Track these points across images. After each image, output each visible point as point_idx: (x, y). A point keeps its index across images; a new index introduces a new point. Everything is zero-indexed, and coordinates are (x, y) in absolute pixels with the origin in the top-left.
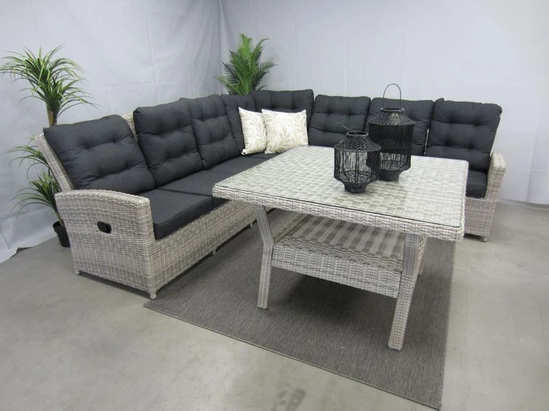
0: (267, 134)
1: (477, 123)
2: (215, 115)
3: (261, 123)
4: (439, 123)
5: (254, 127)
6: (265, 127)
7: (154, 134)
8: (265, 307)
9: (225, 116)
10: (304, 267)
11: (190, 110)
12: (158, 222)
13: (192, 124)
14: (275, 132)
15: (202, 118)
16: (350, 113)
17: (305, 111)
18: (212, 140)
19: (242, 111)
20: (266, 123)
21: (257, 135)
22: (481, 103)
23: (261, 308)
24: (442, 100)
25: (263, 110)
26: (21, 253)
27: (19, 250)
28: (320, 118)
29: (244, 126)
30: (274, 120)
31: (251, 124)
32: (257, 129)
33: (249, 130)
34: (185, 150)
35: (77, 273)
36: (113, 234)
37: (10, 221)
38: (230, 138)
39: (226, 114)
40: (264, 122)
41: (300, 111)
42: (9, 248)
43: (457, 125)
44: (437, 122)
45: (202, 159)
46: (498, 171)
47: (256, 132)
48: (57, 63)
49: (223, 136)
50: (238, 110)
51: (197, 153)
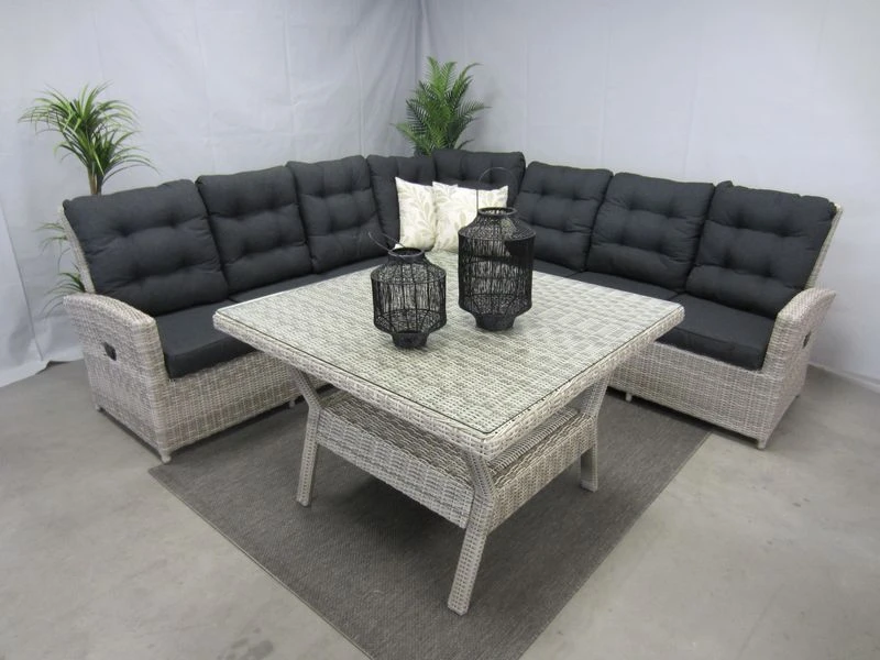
0: (437, 221)
1: (783, 230)
2: (350, 189)
3: (431, 203)
4: (718, 225)
5: (416, 211)
6: (436, 211)
7: (225, 216)
8: (305, 503)
9: (370, 191)
10: (353, 452)
11: (296, 181)
12: (175, 352)
13: (298, 201)
14: (447, 221)
15: (322, 193)
16: (576, 197)
17: (506, 188)
18: (334, 227)
19: (400, 183)
20: (439, 205)
21: (420, 223)
22: (798, 196)
23: (299, 504)
24: (728, 184)
25: (434, 183)
26: (53, 369)
27: (51, 364)
28: (529, 200)
29: (401, 208)
30: (449, 201)
31: (412, 204)
32: (421, 214)
33: (408, 215)
34: (281, 242)
35: (97, 408)
36: (118, 362)
37: (49, 323)
38: (372, 225)
39: (372, 185)
40: (435, 204)
41: (498, 188)
42: (42, 360)
43: (747, 233)
44: (713, 223)
45: (311, 256)
46: (785, 325)
47: (419, 219)
48: (105, 107)
49: (359, 223)
50: (394, 182)
51: (305, 247)
